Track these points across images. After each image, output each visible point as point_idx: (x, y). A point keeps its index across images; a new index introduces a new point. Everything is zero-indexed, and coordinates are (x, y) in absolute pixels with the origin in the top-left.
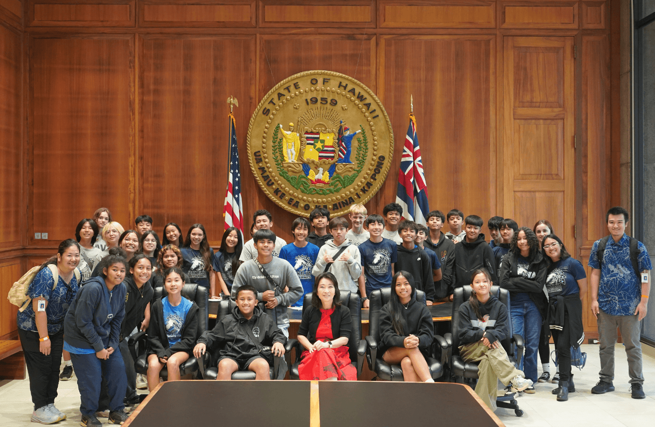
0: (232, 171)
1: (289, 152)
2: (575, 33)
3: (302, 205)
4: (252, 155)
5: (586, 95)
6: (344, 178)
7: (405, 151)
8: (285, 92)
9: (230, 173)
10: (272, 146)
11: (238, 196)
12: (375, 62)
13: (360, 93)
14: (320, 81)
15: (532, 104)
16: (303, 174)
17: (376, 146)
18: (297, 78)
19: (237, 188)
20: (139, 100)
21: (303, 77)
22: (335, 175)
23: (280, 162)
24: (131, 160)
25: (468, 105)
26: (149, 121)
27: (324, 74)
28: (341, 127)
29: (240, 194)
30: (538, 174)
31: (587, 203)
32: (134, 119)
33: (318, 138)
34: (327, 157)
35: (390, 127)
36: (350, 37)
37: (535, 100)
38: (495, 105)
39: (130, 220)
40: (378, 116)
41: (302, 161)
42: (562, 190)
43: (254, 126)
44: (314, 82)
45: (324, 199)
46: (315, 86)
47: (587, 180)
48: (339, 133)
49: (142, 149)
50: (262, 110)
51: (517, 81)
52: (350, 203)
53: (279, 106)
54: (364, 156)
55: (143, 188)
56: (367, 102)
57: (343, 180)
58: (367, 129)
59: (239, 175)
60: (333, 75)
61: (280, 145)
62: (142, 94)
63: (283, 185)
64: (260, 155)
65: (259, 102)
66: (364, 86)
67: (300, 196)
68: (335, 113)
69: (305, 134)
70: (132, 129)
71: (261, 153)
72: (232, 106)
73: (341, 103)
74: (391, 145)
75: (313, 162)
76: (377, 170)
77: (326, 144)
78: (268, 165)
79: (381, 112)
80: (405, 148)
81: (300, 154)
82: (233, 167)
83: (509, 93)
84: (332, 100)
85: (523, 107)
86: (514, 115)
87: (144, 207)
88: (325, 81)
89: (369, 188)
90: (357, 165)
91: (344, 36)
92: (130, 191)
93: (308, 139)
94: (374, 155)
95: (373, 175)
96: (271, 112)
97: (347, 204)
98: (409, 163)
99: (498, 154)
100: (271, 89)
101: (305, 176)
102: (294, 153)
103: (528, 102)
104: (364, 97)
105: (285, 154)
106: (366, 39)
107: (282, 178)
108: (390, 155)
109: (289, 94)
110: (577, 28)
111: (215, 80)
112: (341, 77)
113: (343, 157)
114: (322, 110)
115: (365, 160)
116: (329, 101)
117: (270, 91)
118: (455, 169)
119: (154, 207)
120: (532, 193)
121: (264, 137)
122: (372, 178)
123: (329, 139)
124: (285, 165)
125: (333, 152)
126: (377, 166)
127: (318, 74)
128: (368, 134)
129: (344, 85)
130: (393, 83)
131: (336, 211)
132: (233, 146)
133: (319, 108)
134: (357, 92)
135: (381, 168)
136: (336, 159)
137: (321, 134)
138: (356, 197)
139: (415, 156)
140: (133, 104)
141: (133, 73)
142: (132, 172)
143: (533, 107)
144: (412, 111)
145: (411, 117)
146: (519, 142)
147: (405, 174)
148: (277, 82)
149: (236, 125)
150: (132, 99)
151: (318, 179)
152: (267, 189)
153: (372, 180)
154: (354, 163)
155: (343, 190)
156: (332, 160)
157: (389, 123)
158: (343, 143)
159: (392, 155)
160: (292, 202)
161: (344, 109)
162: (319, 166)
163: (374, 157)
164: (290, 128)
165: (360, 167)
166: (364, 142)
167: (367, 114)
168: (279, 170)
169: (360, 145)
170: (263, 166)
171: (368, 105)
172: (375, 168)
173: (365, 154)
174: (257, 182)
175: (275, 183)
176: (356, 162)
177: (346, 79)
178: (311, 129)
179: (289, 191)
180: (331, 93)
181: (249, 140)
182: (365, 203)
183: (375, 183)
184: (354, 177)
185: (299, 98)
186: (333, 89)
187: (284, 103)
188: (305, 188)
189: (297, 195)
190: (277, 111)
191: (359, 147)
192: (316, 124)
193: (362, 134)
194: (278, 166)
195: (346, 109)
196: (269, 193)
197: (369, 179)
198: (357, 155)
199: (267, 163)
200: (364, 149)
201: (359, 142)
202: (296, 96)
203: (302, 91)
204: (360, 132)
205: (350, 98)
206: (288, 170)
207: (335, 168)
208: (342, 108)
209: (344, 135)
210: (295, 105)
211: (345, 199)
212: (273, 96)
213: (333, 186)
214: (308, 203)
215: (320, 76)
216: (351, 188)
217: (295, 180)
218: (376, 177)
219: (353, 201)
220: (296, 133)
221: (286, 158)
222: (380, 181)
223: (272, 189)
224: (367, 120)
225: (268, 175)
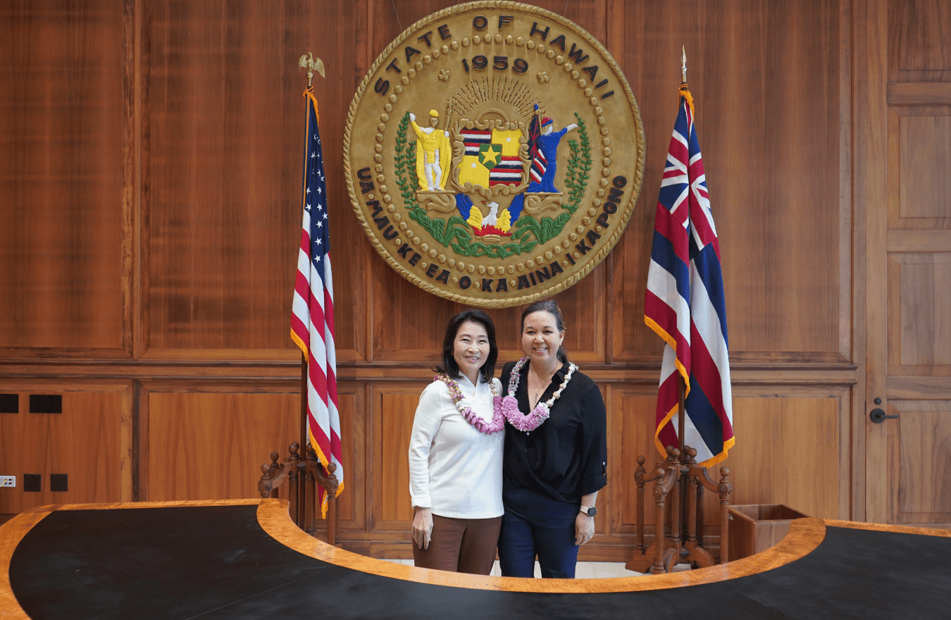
0: (309, 207)
1: (430, 170)
3: (456, 279)
4: (353, 176)
6: (541, 223)
7: (669, 164)
8: (421, 46)
9: (305, 211)
10: (395, 159)
11: (322, 259)
13: (574, 45)
14: (493, 22)
15: (925, 75)
16: (458, 215)
17: (607, 157)
19: (319, 241)
20: (142, 76)
21: (457, 16)
22: (522, 215)
23: (410, 190)
24: (127, 194)
25: (794, 79)
26: (160, 117)
27: (500, 8)
28: (535, 118)
29: (327, 256)
30: (938, 218)
32: (132, 112)
33: (488, 141)
34: (507, 181)
35: (638, 116)
37: (931, 66)
38: (850, 77)
39: (124, 310)
40: (612, 93)
41: (456, 189)
43: (358, 119)
44: (480, 25)
45: (500, 267)
46: (482, 34)
48: (531, 131)
49: (148, 170)
50: (374, 83)
51: (894, 28)
52: (554, 274)
53: (408, 74)
54: (584, 177)
55: (148, 247)
56: (590, 63)
57: (540, 226)
58: (589, 120)
59: (325, 216)
60: (518, 11)
61: (411, 157)
62: (148, 64)
63: (416, 238)
64: (370, 177)
65: (369, 67)
66: (584, 31)
67: (452, 261)
68: (523, 89)
69: (462, 132)
70: (129, 131)
72: (311, 75)
73: (536, 67)
74: (638, 153)
75: (478, 190)
76: (610, 207)
77: (505, 153)
78: (387, 196)
79: (619, 86)
80: (671, 159)
81: (451, 173)
82: (312, 199)
83: (878, 54)
84: (516, 62)
85: (907, 81)
86: (888, 96)
87: (151, 284)
88: (504, 22)
89: (593, 243)
90: (568, 196)
92: (125, 253)
93: (468, 142)
94: (604, 176)
95: (601, 216)
96: (392, 88)
97: (548, 277)
98: (679, 188)
99: (855, 176)
100: (392, 40)
101: (462, 220)
102: (440, 172)
103: (918, 70)
104: (584, 54)
105: (420, 175)
107: (415, 224)
108: (636, 175)
109: (430, 50)
111: (288, 35)
112: (535, 14)
113: (540, 179)
114: (496, 83)
115: (586, 185)
116: (511, 63)
117: (391, 45)
118: (767, 207)
119: (169, 283)
120: (926, 256)
121: (377, 140)
122: (599, 222)
123: (511, 142)
124: (421, 197)
125: (519, 169)
126: (610, 198)
127: (488, 8)
128: (592, 132)
129: (542, 28)
130: (640, 36)
131: (524, 290)
132: (313, 156)
133: (490, 79)
134: (569, 43)
135: (619, 201)
136: (525, 184)
137: (494, 132)
138: (565, 262)
139: (693, 173)
140: (131, 83)
141: (131, 23)
142: (128, 216)
143: (928, 81)
144: (685, 80)
145: (683, 93)
146: (899, 153)
147: (672, 211)
148: (405, 28)
149: (319, 113)
150: (128, 73)
151: (488, 225)
152: (384, 246)
153: (599, 227)
154: (562, 193)
155: (540, 248)
156: (517, 186)
157: (636, 108)
158: (540, 151)
159: (640, 174)
160: (434, 272)
161: (543, 80)
162: (489, 198)
163: (604, 179)
164: (430, 121)
165: (575, 201)
166: (582, 149)
167: (589, 90)
168: (408, 208)
169: (574, 156)
170: (376, 199)
171: (592, 71)
172: (606, 201)
173: (585, 173)
174: (365, 232)
175: (401, 234)
176: (567, 190)
177: (547, 18)
178: (474, 123)
179: (428, 251)
180: (515, 47)
181: (348, 145)
182: (584, 276)
183: (605, 234)
184: (562, 221)
185: (449, 58)
186: (519, 38)
187: (419, 70)
188: (462, 243)
189: (445, 259)
190: (405, 85)
191: (573, 158)
192: (483, 113)
193: (579, 132)
194: (407, 200)
195: (545, 81)
196: (389, 255)
197: (592, 224)
198: (567, 175)
199: (384, 193)
200: (582, 163)
201: (572, 149)
202: (443, 54)
203: (455, 42)
204: (575, 128)
205: (555, 57)
206: (426, 206)
207: (523, 203)
208: (538, 78)
209: (542, 133)
210: (441, 73)
211: (544, 266)
212: (395, 55)
213: (519, 241)
214: (468, 275)
215: (492, 12)
216: (555, 243)
217: (441, 227)
218: (608, 222)
219: (561, 271)
220: (442, 131)
221: (423, 181)
222: (616, 229)
223: (395, 247)
224: (590, 102)
225: (386, 217)
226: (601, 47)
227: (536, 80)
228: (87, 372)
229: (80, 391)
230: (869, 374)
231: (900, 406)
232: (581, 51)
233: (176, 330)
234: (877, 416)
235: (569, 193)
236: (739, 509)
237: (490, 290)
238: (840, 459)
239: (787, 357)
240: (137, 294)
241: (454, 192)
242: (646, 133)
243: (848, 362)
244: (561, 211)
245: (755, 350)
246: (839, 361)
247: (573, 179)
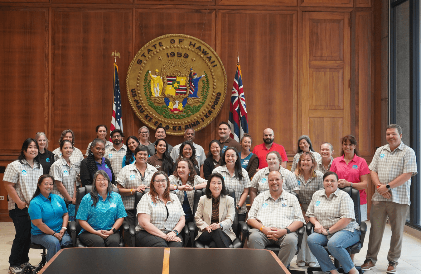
0: (115, 103)
1: (156, 90)
2: (351, 10)
3: (164, 126)
4: (130, 92)
5: (358, 53)
7: (233, 90)
8: (153, 49)
10: (144, 86)
11: (120, 120)
12: (215, 28)
13: (204, 49)
14: (177, 41)
15: (321, 58)
16: (165, 105)
17: (215, 86)
18: (161, 39)
19: (119, 114)
20: (52, 53)
21: (165, 39)
22: (186, 105)
23: (149, 96)
24: (46, 95)
26: (58, 68)
27: (179, 36)
28: (191, 73)
30: (325, 106)
31: (359, 125)
32: (48, 66)
33: (175, 80)
34: (182, 94)
35: (225, 73)
36: (198, 11)
37: (323, 55)
38: (296, 58)
40: (216, 65)
41: (164, 96)
42: (342, 116)
43: (131, 72)
44: (173, 42)
45: (179, 122)
46: (173, 45)
47: (358, 110)
48: (190, 77)
49: (54, 87)
50: (137, 60)
51: (311, 43)
52: (197, 125)
53: (148, 58)
54: (207, 92)
55: (54, 114)
56: (209, 55)
57: (192, 109)
58: (209, 73)
59: (120, 105)
60: (185, 37)
61: (149, 85)
62: (54, 49)
63: (151, 112)
64: (135, 92)
65: (135, 55)
66: (207, 45)
67: (163, 120)
68: (187, 63)
69: (166, 77)
70: (47, 73)
71: (136, 90)
72: (116, 58)
73: (191, 56)
74: (225, 85)
75: (172, 96)
76: (216, 103)
77: (181, 84)
78: (141, 98)
79: (219, 62)
81: (163, 90)
82: (116, 100)
83: (306, 50)
84: (185, 54)
85: (316, 60)
86: (309, 65)
87: (55, 127)
88: (180, 41)
89: (210, 114)
90: (202, 99)
91: (193, 10)
92: (45, 116)
93: (168, 80)
94: (214, 92)
95: (213, 105)
96: (143, 62)
97: (195, 125)
99: (298, 92)
100: (143, 46)
101: (166, 106)
102: (159, 90)
103: (319, 56)
104: (207, 52)
105: (152, 91)
106: (209, 13)
107: (150, 107)
108: (224, 92)
109: (156, 50)
110: (352, 6)
111: (104, 40)
112: (191, 39)
113: (193, 93)
114: (178, 61)
115: (208, 95)
116: (183, 55)
117: (142, 48)
118: (269, 102)
119: (62, 127)
120: (322, 119)
121: (138, 79)
122: (212, 107)
123: (183, 81)
124: (153, 99)
125: (186, 90)
126: (216, 99)
127: (175, 36)
128: (210, 77)
129: (193, 43)
130: (227, 43)
132: (116, 85)
133: (176, 59)
134: (202, 48)
135: (219, 101)
136: (188, 94)
137: (177, 77)
138: (201, 120)
139: (240, 92)
141: (48, 34)
142: (46, 103)
143: (322, 60)
144: (238, 62)
145: (237, 66)
147: (233, 105)
148: (148, 42)
149: (118, 71)
150: (46, 52)
151: (175, 108)
152: (140, 115)
153: (212, 109)
155: (192, 116)
156: (185, 95)
157: (224, 70)
158: (192, 84)
159: (226, 92)
160: (157, 124)
162: (175, 99)
163: (214, 93)
164: (156, 73)
165: (204, 100)
166: (206, 83)
167: (209, 64)
168: (148, 102)
169: (204, 85)
170: (137, 99)
171: (210, 58)
172: (214, 101)
174: (133, 110)
175: (146, 111)
176: (201, 97)
177: (195, 40)
178: (171, 74)
179: (155, 117)
180: (184, 49)
181: (128, 81)
183: (214, 111)
184: (200, 107)
185: (162, 52)
186: (186, 46)
187: (152, 56)
188: (166, 114)
189: (160, 119)
190: (147, 61)
192: (174, 71)
193: (205, 78)
194: (148, 99)
195: (194, 61)
196: (142, 118)
197: (210, 108)
198: (202, 92)
200: (206, 88)
201: (203, 83)
202: (160, 51)
203: (164, 47)
204: (204, 76)
206: (154, 102)
207: (187, 101)
208: (192, 60)
209: (193, 78)
210: (159, 58)
211: (194, 122)
212: (144, 51)
213: (186, 113)
214: (168, 125)
216: (197, 114)
217: (159, 109)
218: (215, 107)
219: (199, 124)
220: (160, 77)
221: (153, 93)
222: (218, 110)
223: (143, 115)
224: (209, 68)
225: (141, 105)
226: (213, 50)
232: (206, 51)
237: (176, 130)
240: (50, 130)
242: (228, 78)
244: (199, 104)
246: (293, 154)
247: (204, 93)
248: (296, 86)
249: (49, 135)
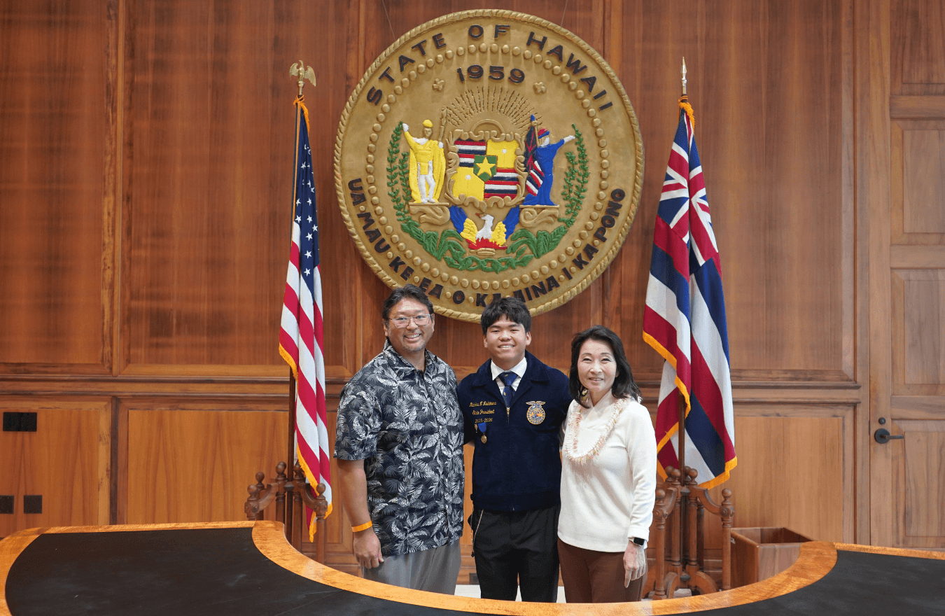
0: (299, 219)
1: (423, 181)
3: (449, 294)
4: (344, 188)
6: (537, 237)
7: (669, 178)
8: (416, 55)
9: (295, 223)
10: (388, 170)
11: (312, 272)
12: (602, 2)
13: (572, 56)
14: (489, 31)
15: (928, 88)
16: (451, 228)
17: (605, 169)
18: (441, 25)
19: (308, 254)
20: (125, 83)
21: (452, 25)
22: (518, 228)
23: (403, 202)
24: (108, 203)
25: (795, 91)
26: (144, 125)
27: (496, 17)
28: (532, 129)
29: (316, 269)
32: (115, 120)
33: (483, 153)
34: (502, 193)
35: (637, 128)
37: (935, 79)
38: (852, 89)
39: (103, 324)
40: (610, 104)
41: (449, 201)
43: (350, 128)
44: (476, 34)
45: (495, 282)
46: (477, 43)
48: (527, 143)
49: (130, 180)
50: (366, 93)
51: (897, 42)
52: (550, 289)
53: (402, 84)
54: (581, 189)
55: (130, 259)
56: (588, 74)
57: (536, 240)
58: (587, 132)
59: (315, 228)
60: (515, 20)
61: (403, 168)
62: (132, 70)
63: (408, 251)
64: (361, 188)
66: (582, 42)
67: (445, 275)
68: (519, 99)
69: (456, 143)
70: (110, 139)
71: (364, 183)
72: (301, 83)
73: (532, 78)
74: (637, 166)
75: (473, 203)
76: (608, 221)
77: (500, 165)
78: (379, 208)
79: (617, 96)
80: (671, 172)
81: (445, 185)
82: (302, 211)
83: (881, 65)
84: (512, 72)
85: (910, 94)
86: (891, 110)
87: (132, 298)
88: (500, 31)
89: (590, 257)
90: (565, 209)
92: (105, 265)
93: (462, 153)
94: (602, 189)
95: (599, 230)
96: (385, 98)
97: (544, 292)
98: (679, 202)
99: (858, 191)
100: (385, 48)
101: (456, 233)
103: (921, 83)
104: (581, 65)
105: (413, 186)
107: (407, 236)
108: (635, 188)
109: (424, 59)
111: (277, 42)
112: (532, 23)
113: (536, 191)
114: (491, 93)
115: (583, 198)
116: (507, 73)
117: (384, 53)
118: (768, 221)
119: (151, 297)
120: (931, 273)
121: (370, 151)
122: (596, 236)
123: (507, 154)
124: (414, 209)
125: (515, 181)
126: (608, 211)
127: (484, 16)
128: (589, 144)
129: (539, 38)
130: (638, 46)
132: (304, 166)
133: (486, 89)
134: (566, 53)
135: (617, 215)
136: (521, 196)
137: (490, 143)
138: (562, 276)
139: (693, 187)
140: (114, 90)
141: (114, 28)
142: (108, 227)
143: (931, 94)
144: (685, 92)
145: (683, 105)
146: (903, 168)
147: (672, 226)
148: (398, 37)
149: (309, 123)
150: (110, 80)
151: (482, 239)
152: (375, 259)
153: (597, 241)
154: (558, 206)
155: (536, 262)
156: (512, 198)
157: (635, 120)
158: (536, 163)
159: (639, 188)
160: (427, 286)
161: (539, 91)
162: (484, 211)
163: (601, 192)
164: (423, 132)
165: (572, 214)
166: (579, 162)
167: (587, 101)
168: (400, 220)
169: (571, 168)
170: (367, 211)
171: (590, 82)
172: (603, 215)
173: (583, 186)
174: (356, 245)
175: (393, 247)
176: (564, 203)
177: (544, 27)
178: (469, 134)
179: (421, 264)
180: (511, 57)
181: (339, 155)
182: (581, 290)
183: (602, 248)
184: (559, 234)
185: (444, 68)
186: (516, 48)
187: (412, 79)
188: (455, 256)
189: (438, 272)
190: (397, 94)
191: (570, 170)
192: (478, 123)
193: (576, 144)
194: (399, 212)
195: (542, 92)
196: (381, 269)
197: (589, 238)
198: (564, 187)
199: (375, 205)
200: (579, 175)
201: (569, 161)
202: (437, 62)
203: (450, 51)
204: (573, 140)
205: (552, 67)
206: (419, 219)
207: (519, 216)
208: (535, 89)
209: (539, 145)
210: (435, 83)
211: (540, 281)
212: (389, 64)
213: (515, 254)
214: (462, 290)
215: (488, 21)
216: (551, 257)
217: (433, 240)
218: (606, 235)
219: (557, 286)
220: (436, 142)
221: (416, 193)
222: (614, 244)
223: (386, 260)
224: (588, 113)
225: (377, 230)
226: (600, 58)
227: (532, 91)
228: (65, 389)
229: (56, 408)
230: (873, 395)
231: (905, 426)
232: (578, 62)
233: (157, 346)
234: (882, 437)
235: (566, 207)
236: (741, 532)
237: (484, 305)
238: (843, 481)
239: (789, 375)
240: (117, 307)
241: (448, 204)
242: (645, 146)
243: (851, 380)
244: (557, 225)
245: (755, 368)
246: (842, 380)
247: (570, 192)
248: (852, 172)
249: (115, 320)
